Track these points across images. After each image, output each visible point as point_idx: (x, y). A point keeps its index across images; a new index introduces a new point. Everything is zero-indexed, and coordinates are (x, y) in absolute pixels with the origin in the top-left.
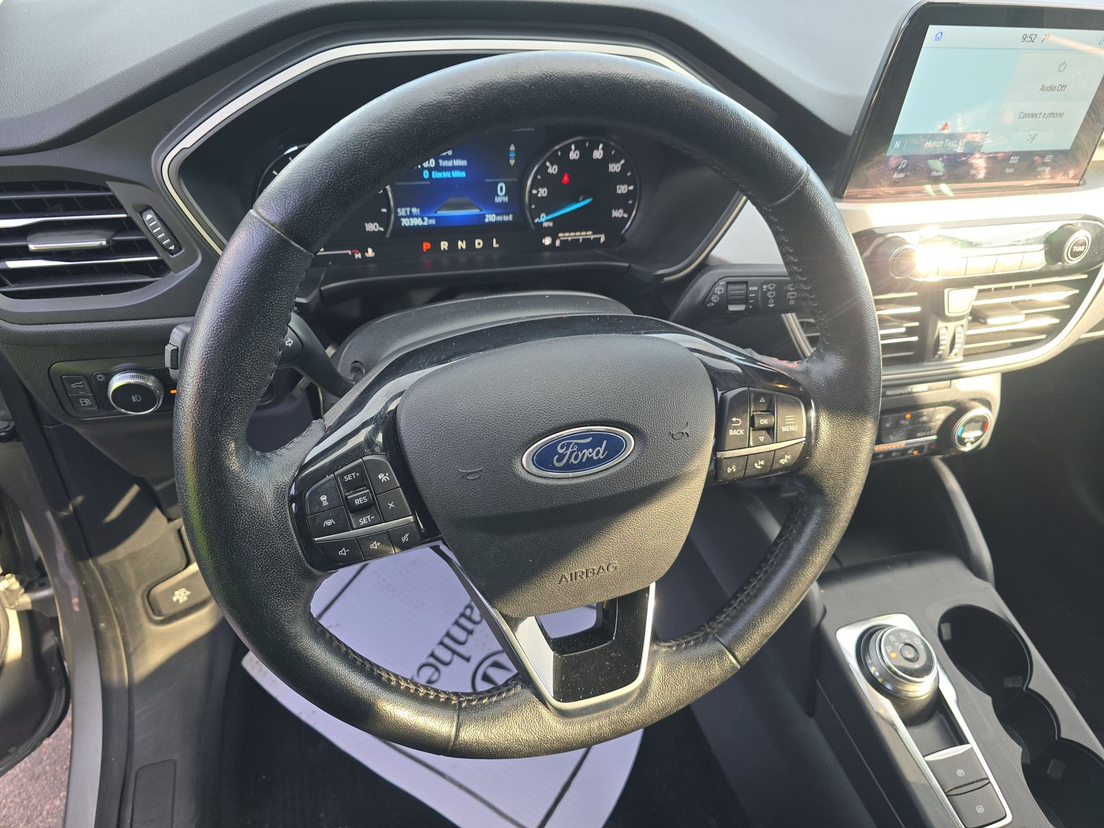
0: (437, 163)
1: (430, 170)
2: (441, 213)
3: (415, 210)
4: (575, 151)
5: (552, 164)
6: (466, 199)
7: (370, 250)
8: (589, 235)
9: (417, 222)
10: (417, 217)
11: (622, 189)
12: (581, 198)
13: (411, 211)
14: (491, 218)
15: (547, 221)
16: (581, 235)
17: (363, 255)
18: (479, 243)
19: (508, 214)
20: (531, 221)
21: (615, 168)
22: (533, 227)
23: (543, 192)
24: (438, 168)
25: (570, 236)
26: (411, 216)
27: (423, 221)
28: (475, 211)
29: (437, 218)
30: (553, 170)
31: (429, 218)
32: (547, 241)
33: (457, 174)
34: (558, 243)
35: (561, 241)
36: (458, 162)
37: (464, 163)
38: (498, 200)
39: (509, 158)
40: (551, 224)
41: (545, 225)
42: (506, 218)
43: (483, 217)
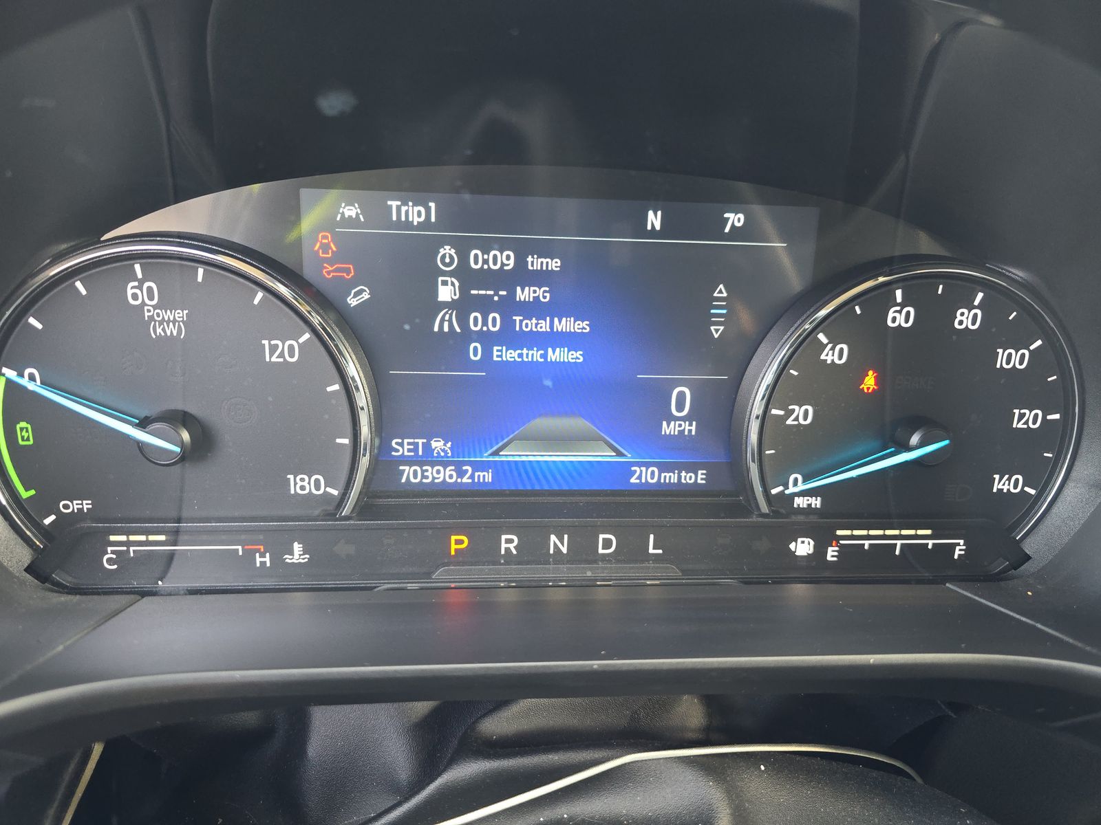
0: (507, 323)
1: (487, 339)
2: (513, 454)
3: (437, 444)
4: (903, 305)
5: (834, 341)
6: (578, 424)
7: (297, 548)
8: (925, 537)
9: (444, 475)
10: (445, 464)
11: (1027, 419)
12: (915, 439)
13: (427, 446)
14: (646, 476)
15: (803, 494)
16: (899, 538)
17: (277, 560)
18: (606, 543)
19: (693, 468)
20: (758, 489)
21: (1011, 359)
22: (764, 508)
23: (802, 414)
24: (510, 337)
25: (868, 537)
26: (428, 459)
27: (461, 474)
28: (603, 455)
29: (498, 468)
30: (835, 354)
31: (478, 466)
32: (803, 547)
33: (557, 355)
34: (831, 554)
35: (843, 550)
36: (565, 325)
37: (582, 326)
38: (669, 429)
39: (707, 321)
40: (816, 502)
41: (800, 502)
42: (688, 478)
43: (626, 469)
